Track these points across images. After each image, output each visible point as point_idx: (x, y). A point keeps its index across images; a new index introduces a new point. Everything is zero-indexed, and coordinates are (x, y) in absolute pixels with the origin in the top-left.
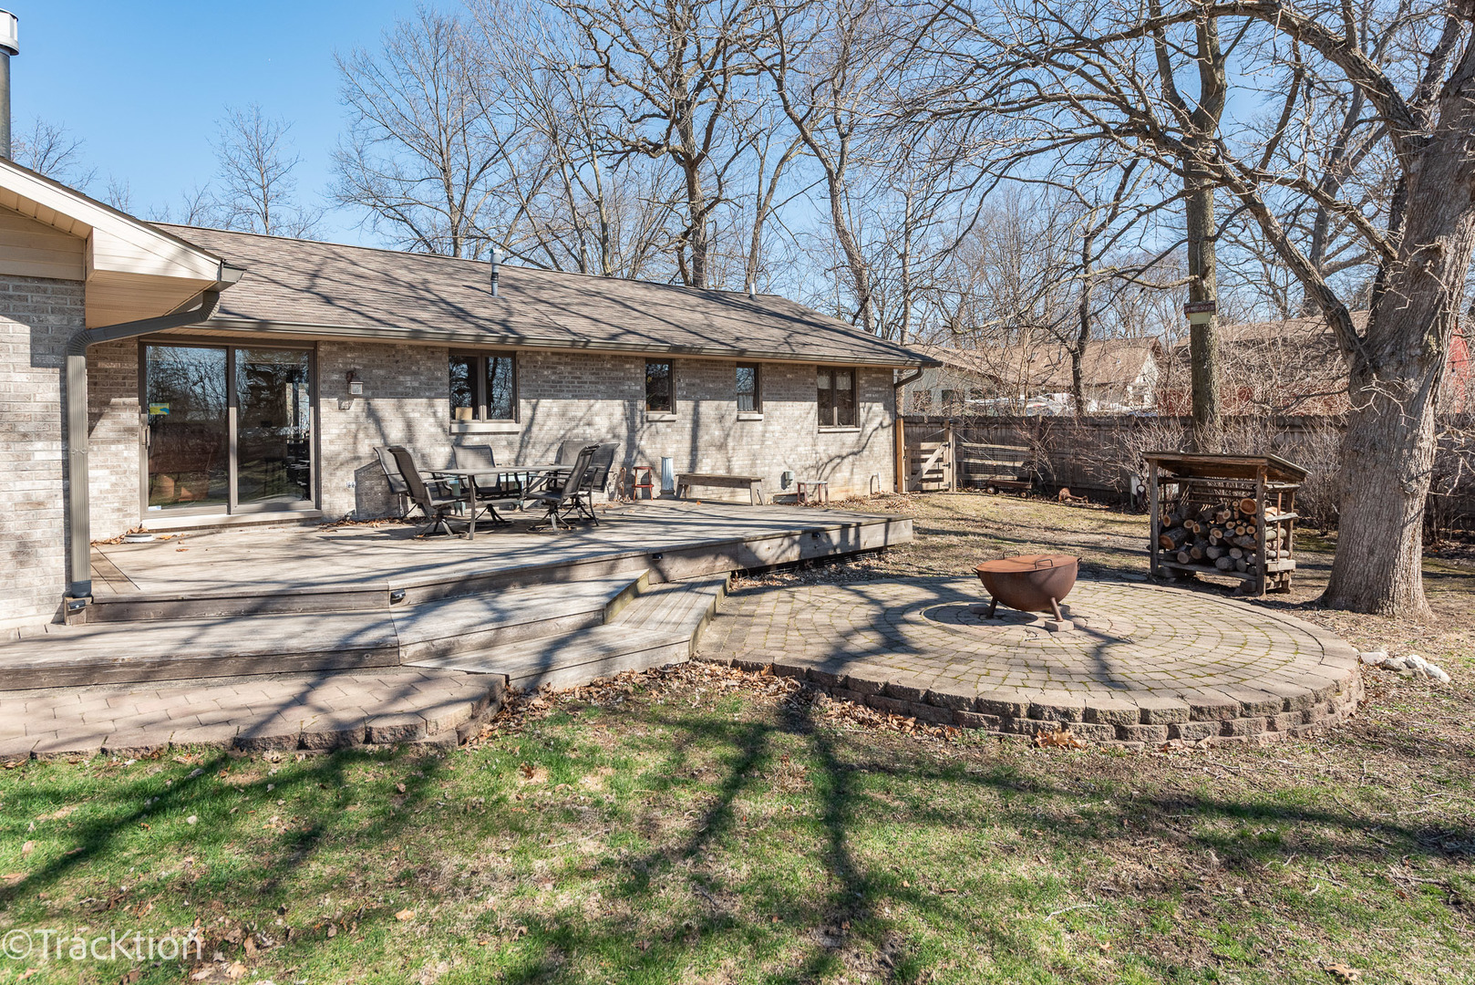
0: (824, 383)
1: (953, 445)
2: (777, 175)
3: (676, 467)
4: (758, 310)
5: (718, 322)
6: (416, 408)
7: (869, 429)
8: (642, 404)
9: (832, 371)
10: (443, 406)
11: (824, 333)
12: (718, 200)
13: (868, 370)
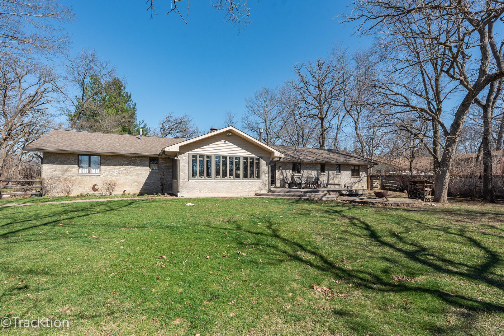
0: (353, 168)
1: (381, 181)
2: (342, 121)
3: (325, 182)
4: (339, 153)
5: (332, 156)
6: (287, 171)
7: (362, 177)
8: (320, 171)
9: (355, 165)
10: (291, 171)
11: (353, 158)
12: (328, 128)
13: (362, 165)
